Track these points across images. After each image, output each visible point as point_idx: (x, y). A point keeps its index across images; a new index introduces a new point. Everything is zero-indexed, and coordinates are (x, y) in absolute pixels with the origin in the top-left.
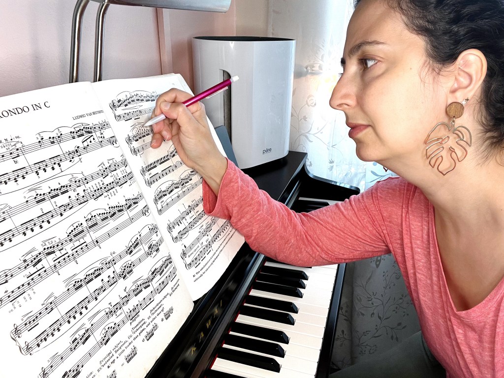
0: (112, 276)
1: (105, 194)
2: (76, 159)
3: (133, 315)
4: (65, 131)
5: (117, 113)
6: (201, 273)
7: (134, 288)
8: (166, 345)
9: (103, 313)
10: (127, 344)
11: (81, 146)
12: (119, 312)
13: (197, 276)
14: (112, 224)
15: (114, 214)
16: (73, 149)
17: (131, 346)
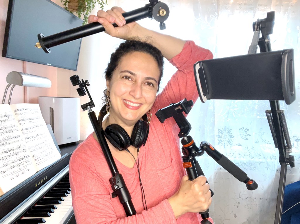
0: (13, 153)
1: (12, 132)
2: (5, 122)
3: (19, 165)
4: (3, 115)
5: (16, 113)
6: (39, 163)
7: (19, 158)
8: (28, 178)
9: (11, 162)
10: (16, 172)
11: (7, 119)
12: (15, 163)
13: (38, 164)
14: (13, 140)
15: (14, 138)
16: (4, 119)
17: (18, 173)
